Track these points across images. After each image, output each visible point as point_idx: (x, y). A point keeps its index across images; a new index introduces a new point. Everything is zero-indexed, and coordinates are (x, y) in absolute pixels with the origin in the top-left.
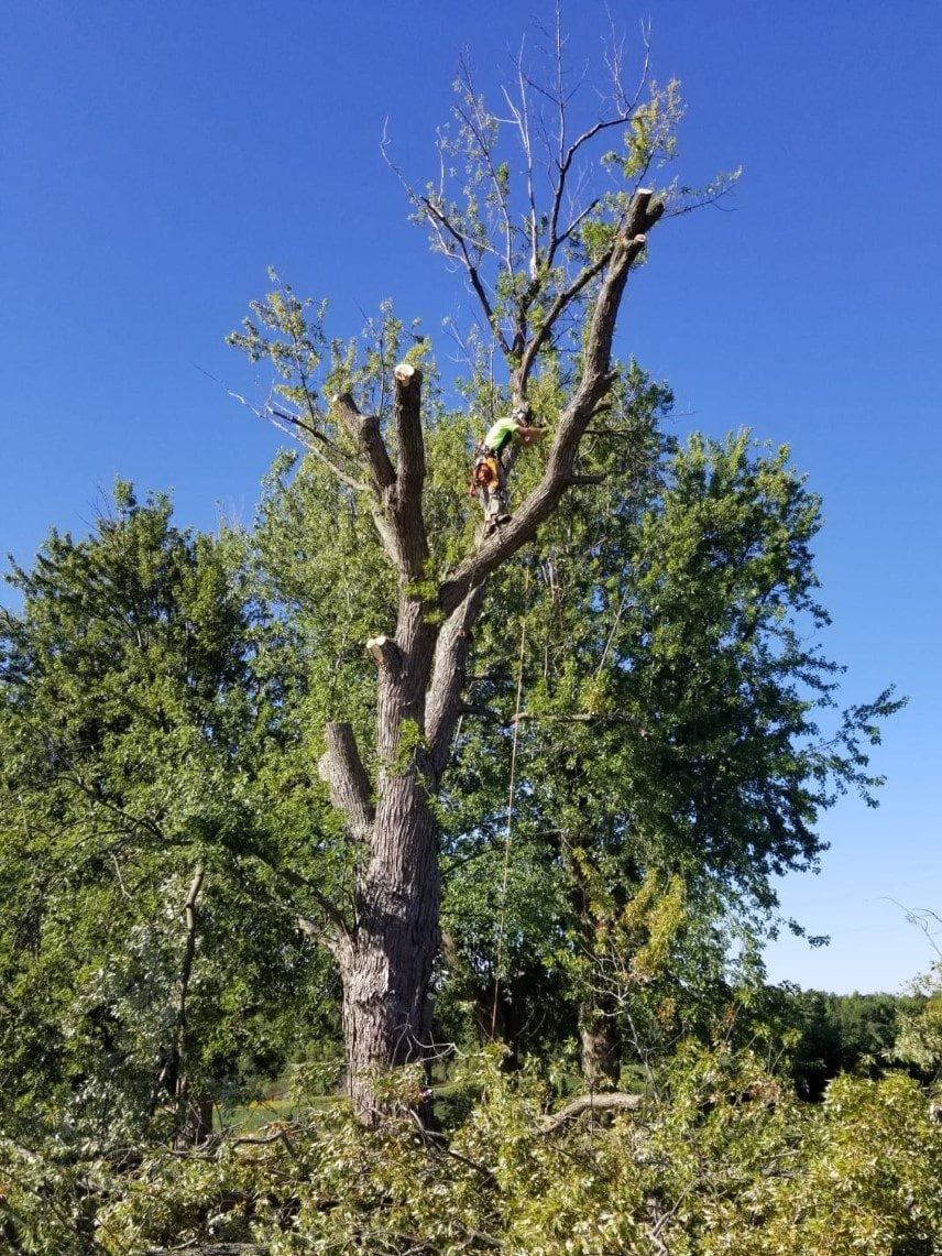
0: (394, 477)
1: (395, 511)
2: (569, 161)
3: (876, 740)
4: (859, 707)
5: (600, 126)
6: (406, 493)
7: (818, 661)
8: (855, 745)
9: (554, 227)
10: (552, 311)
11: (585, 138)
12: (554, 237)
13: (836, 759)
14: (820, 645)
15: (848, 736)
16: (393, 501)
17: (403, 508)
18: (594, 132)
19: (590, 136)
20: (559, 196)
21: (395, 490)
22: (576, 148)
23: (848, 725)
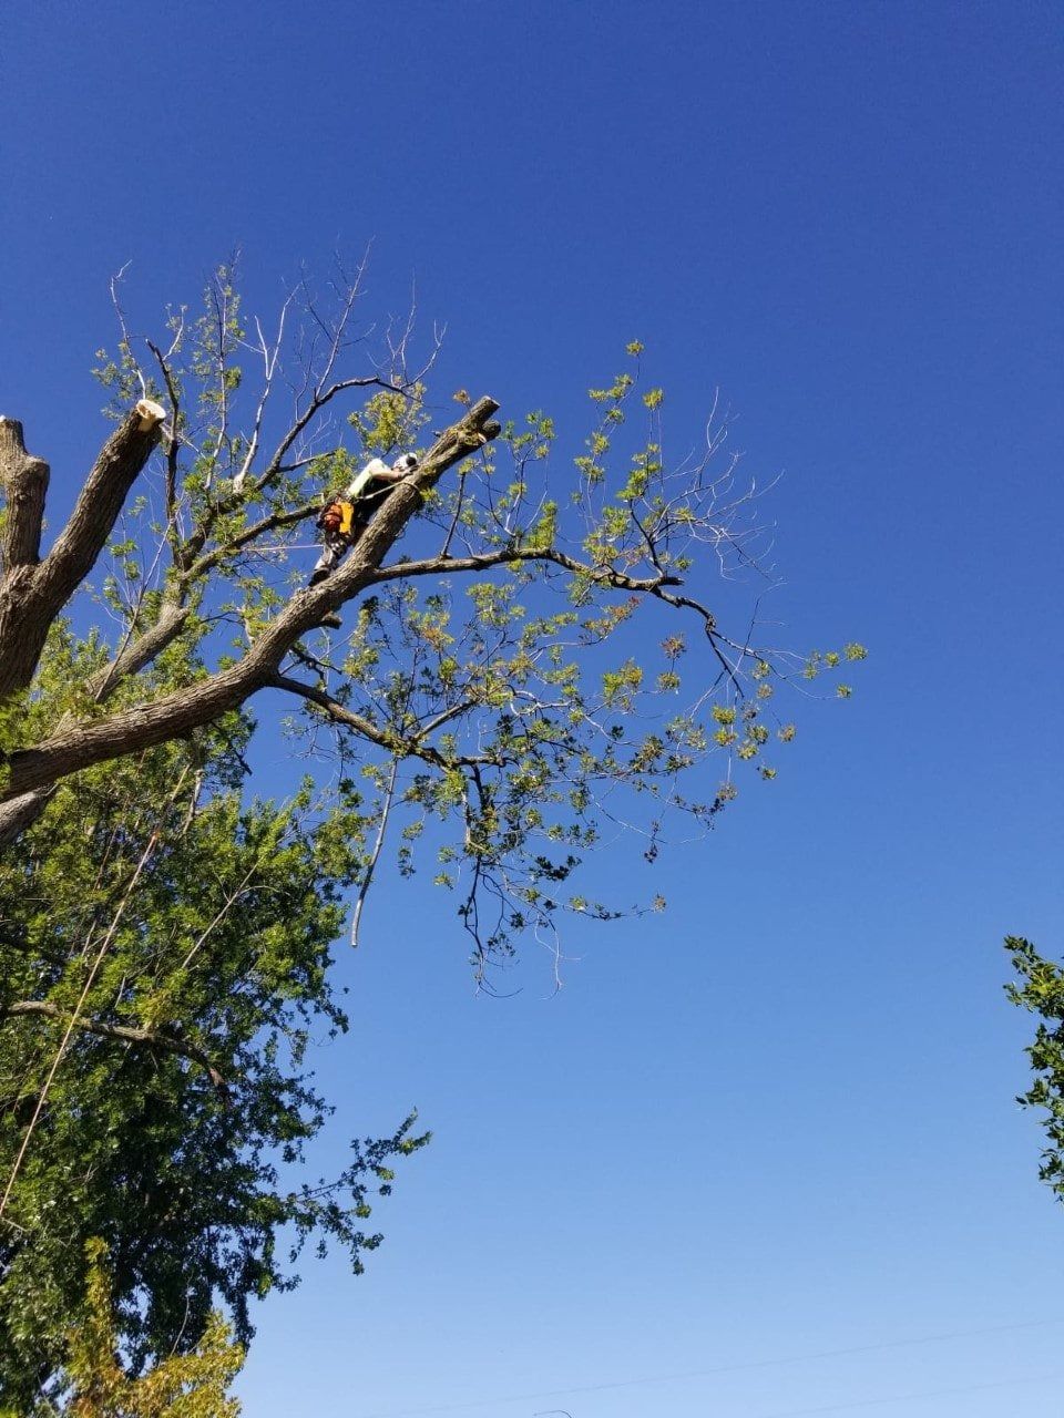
0: (36, 561)
1: (14, 604)
2: (330, 396)
3: (385, 1190)
4: (375, 1142)
5: (376, 381)
6: (49, 583)
7: (306, 1093)
8: (362, 1193)
9: (282, 453)
10: (254, 528)
11: (356, 384)
12: (278, 463)
13: (334, 1209)
14: (313, 1073)
15: (355, 1180)
16: (20, 588)
17: (32, 603)
18: (368, 382)
19: (362, 384)
20: (300, 427)
21: (31, 574)
22: (342, 387)
23: (360, 1165)
